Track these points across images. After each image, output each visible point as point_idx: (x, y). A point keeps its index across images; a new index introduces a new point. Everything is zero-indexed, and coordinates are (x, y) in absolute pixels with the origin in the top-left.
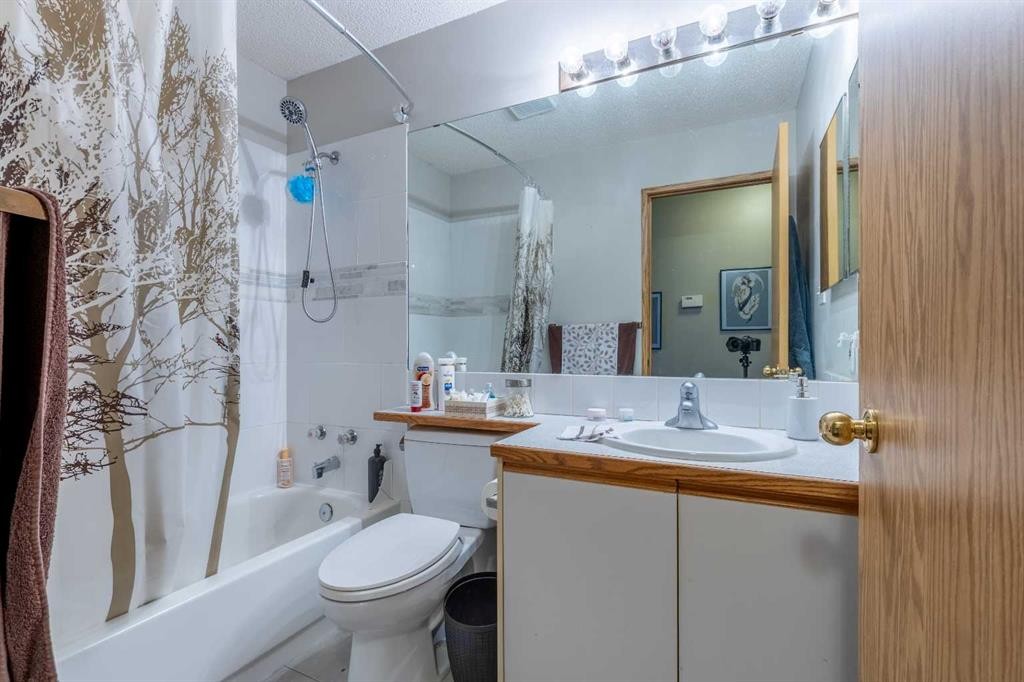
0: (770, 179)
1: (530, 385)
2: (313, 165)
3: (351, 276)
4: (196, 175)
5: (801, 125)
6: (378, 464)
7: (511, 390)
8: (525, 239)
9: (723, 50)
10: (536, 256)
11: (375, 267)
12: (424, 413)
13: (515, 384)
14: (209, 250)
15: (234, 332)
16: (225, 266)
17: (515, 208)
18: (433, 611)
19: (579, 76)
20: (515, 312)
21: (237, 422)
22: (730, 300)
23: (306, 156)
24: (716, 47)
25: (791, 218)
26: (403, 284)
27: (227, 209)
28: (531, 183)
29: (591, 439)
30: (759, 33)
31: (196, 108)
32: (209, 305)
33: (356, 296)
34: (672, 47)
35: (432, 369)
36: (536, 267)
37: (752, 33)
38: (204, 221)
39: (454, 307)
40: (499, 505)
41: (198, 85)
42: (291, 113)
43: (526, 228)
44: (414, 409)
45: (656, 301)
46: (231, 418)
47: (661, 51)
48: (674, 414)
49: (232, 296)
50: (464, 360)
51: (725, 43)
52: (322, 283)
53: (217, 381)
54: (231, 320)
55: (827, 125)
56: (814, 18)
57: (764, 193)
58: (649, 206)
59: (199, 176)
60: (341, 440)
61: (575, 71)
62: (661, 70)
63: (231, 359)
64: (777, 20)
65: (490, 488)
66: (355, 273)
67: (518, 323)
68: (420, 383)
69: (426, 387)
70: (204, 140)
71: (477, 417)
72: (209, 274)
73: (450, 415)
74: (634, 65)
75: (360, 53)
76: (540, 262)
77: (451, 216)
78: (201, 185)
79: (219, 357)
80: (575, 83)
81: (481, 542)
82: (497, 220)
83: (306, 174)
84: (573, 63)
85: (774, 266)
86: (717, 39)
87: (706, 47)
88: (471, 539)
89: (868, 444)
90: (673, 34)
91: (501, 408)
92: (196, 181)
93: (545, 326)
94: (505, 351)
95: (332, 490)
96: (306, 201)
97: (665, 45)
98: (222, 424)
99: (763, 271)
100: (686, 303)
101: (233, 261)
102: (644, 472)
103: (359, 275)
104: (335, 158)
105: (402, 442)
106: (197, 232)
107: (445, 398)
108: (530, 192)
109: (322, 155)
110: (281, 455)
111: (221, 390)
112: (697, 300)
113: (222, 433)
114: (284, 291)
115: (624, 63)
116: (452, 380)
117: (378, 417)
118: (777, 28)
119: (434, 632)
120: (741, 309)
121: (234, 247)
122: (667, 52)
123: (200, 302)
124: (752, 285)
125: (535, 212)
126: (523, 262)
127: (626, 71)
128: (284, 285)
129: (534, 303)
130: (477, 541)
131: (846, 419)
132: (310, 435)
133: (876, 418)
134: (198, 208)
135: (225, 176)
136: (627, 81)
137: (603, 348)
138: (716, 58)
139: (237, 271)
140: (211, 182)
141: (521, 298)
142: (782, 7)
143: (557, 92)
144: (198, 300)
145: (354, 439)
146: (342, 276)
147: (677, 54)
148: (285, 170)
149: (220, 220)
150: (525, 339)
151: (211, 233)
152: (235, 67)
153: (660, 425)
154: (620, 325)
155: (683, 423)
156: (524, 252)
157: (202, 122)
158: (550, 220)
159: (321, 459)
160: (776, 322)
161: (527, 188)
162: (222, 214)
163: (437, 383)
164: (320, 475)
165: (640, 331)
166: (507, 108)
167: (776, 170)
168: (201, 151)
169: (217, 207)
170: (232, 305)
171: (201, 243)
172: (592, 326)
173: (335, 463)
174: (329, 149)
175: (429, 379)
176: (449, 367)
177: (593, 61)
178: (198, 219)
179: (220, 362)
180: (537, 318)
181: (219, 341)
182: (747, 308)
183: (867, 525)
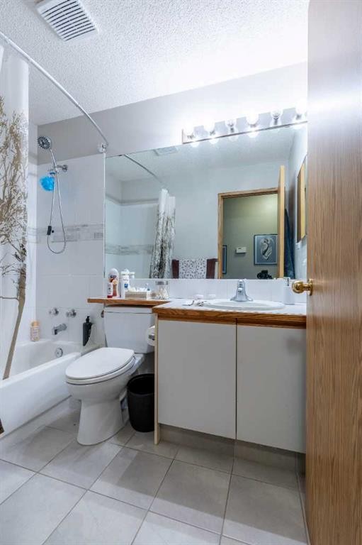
0: (277, 192)
1: (167, 284)
2: (54, 171)
3: (73, 230)
4: (6, 172)
5: (290, 167)
6: (88, 327)
7: (158, 286)
8: (162, 215)
9: (257, 131)
10: (167, 224)
11: (87, 226)
12: (114, 298)
13: (160, 283)
14: (12, 210)
15: (24, 252)
16: (21, 218)
17: (157, 200)
18: (122, 391)
19: (191, 137)
20: (157, 252)
21: (24, 298)
22: (259, 250)
23: (50, 166)
24: (253, 129)
25: (285, 210)
26: (102, 235)
27: (22, 190)
28: (164, 188)
29: (198, 304)
30: (272, 125)
31: (7, 139)
32: (12, 238)
33: (76, 241)
34: (234, 127)
35: (118, 276)
36: (167, 229)
37: (269, 124)
38: (10, 195)
39: (123, 250)
40: (156, 339)
41: (8, 127)
42: (43, 144)
43: (162, 210)
44: (109, 297)
45: (224, 250)
46: (21, 296)
47: (229, 129)
48: (234, 295)
49: (24, 234)
50: (133, 273)
51: (257, 128)
52: (58, 233)
53: (14, 276)
54: (23, 246)
55: (301, 166)
56: (294, 120)
57: (274, 197)
58: (222, 202)
59: (8, 173)
60: (68, 314)
61: (190, 134)
62: (230, 137)
63: (22, 266)
64: (279, 120)
65: (152, 330)
66: (74, 229)
67: (158, 257)
68: (112, 284)
69: (114, 286)
70: (11, 155)
71: (142, 299)
72: (12, 222)
73: (127, 299)
74: (218, 134)
75: (82, 114)
76: (168, 227)
77: (122, 202)
78: (9, 177)
79: (16, 264)
80: (189, 140)
81: (143, 359)
82: (146, 206)
83: (50, 176)
84: (189, 131)
85: (278, 234)
86: (254, 126)
87: (249, 129)
88: (139, 358)
89: (309, 292)
90: (235, 122)
91: (153, 295)
92: (6, 176)
93: (171, 260)
94: (151, 272)
95: (61, 341)
96: (49, 190)
97: (231, 126)
98: (17, 299)
99: (273, 235)
100: (238, 251)
101: (24, 217)
102: (222, 316)
103: (78, 229)
104: (65, 168)
105: (102, 313)
106: (6, 200)
107: (124, 291)
108: (164, 192)
109: (59, 166)
110: (33, 325)
111: (16, 281)
112: (243, 250)
113: (16, 303)
114: (35, 237)
115: (213, 133)
116: (128, 282)
117: (90, 301)
118: (280, 124)
119: (122, 402)
120: (264, 254)
121: (25, 209)
122: (232, 129)
123: (7, 236)
124: (269, 242)
125: (167, 203)
126: (160, 227)
127: (213, 136)
128: (35, 234)
129: (166, 248)
130: (142, 359)
131: (301, 283)
132: (50, 312)
133: (312, 282)
134: (7, 189)
135: (22, 173)
136: (214, 141)
137: (199, 271)
138: (253, 135)
139: (26, 221)
140: (15, 176)
141: (159, 245)
142: (281, 114)
143: (181, 144)
144: (6, 235)
145: (74, 314)
146: (68, 230)
147: (236, 131)
148: (36, 173)
149: (19, 196)
150: (161, 266)
151: (14, 201)
152: (28, 119)
153: (229, 301)
154: (208, 260)
155: (238, 299)
156: (161, 222)
157: (11, 145)
158: (174, 206)
159: (57, 325)
160: (279, 260)
161: (163, 190)
162: (20, 192)
163: (120, 284)
164: (56, 333)
165: (217, 263)
166: (154, 150)
167: (279, 187)
168: (9, 160)
169: (18, 189)
170: (23, 238)
171: (8, 207)
172: (193, 260)
173: (64, 327)
174: (62, 163)
175: (116, 281)
176: (127, 276)
177: (199, 130)
178: (6, 194)
179: (17, 267)
180: (167, 256)
181: (16, 256)
182: (266, 254)
183: (309, 331)
